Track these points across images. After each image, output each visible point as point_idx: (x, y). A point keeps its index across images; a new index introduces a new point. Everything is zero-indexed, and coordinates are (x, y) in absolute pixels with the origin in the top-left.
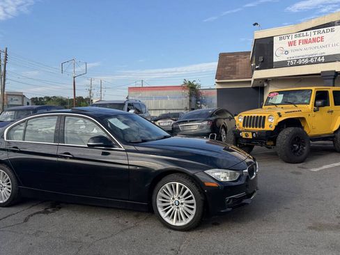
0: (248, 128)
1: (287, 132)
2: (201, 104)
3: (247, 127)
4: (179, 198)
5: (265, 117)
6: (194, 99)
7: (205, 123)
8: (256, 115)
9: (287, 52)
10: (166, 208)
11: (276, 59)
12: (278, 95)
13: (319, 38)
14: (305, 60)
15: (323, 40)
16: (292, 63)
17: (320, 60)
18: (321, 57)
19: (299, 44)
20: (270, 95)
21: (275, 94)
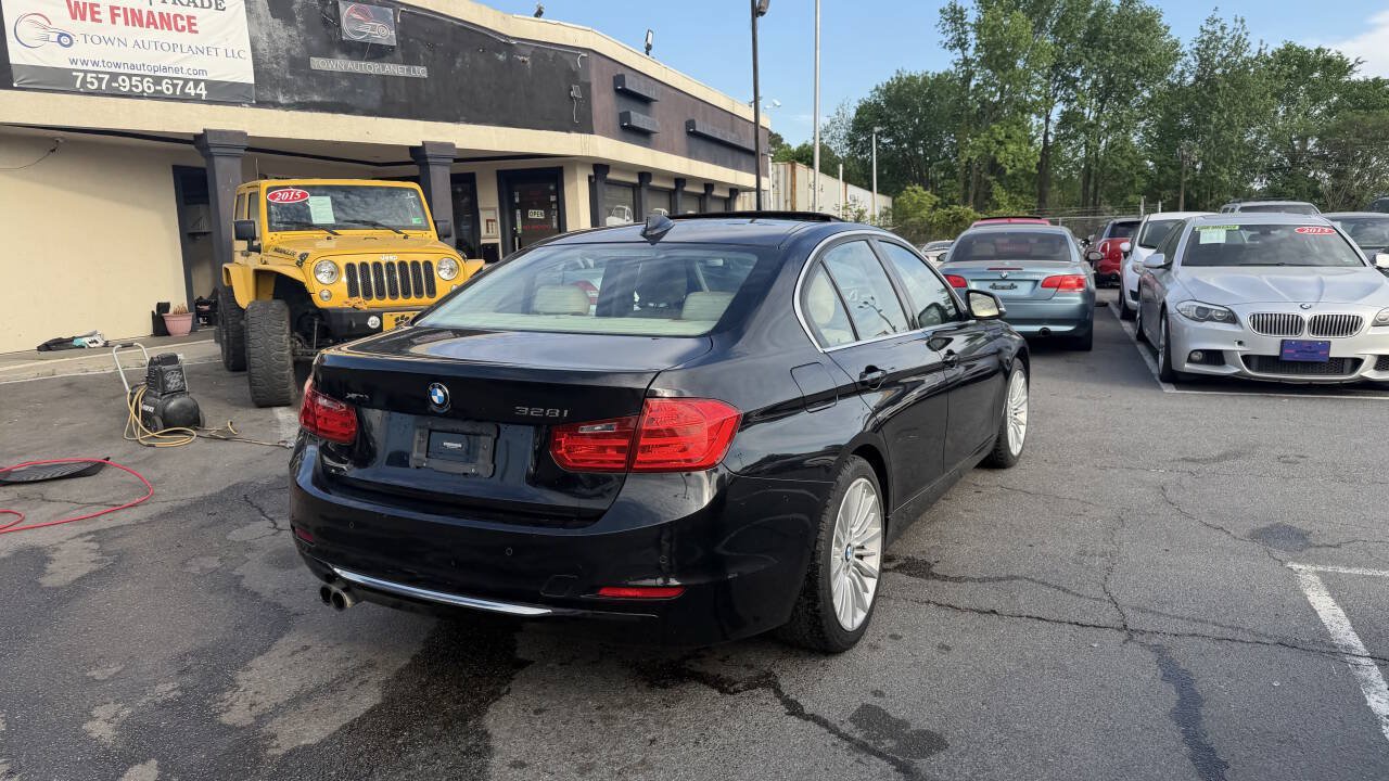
9: (65, 39)
11: (18, 55)
13: (182, 19)
14: (141, 82)
15: (194, 28)
16: (92, 83)
17: (193, 92)
18: (197, 83)
19: (114, 22)
20: (274, 197)
21: (294, 196)
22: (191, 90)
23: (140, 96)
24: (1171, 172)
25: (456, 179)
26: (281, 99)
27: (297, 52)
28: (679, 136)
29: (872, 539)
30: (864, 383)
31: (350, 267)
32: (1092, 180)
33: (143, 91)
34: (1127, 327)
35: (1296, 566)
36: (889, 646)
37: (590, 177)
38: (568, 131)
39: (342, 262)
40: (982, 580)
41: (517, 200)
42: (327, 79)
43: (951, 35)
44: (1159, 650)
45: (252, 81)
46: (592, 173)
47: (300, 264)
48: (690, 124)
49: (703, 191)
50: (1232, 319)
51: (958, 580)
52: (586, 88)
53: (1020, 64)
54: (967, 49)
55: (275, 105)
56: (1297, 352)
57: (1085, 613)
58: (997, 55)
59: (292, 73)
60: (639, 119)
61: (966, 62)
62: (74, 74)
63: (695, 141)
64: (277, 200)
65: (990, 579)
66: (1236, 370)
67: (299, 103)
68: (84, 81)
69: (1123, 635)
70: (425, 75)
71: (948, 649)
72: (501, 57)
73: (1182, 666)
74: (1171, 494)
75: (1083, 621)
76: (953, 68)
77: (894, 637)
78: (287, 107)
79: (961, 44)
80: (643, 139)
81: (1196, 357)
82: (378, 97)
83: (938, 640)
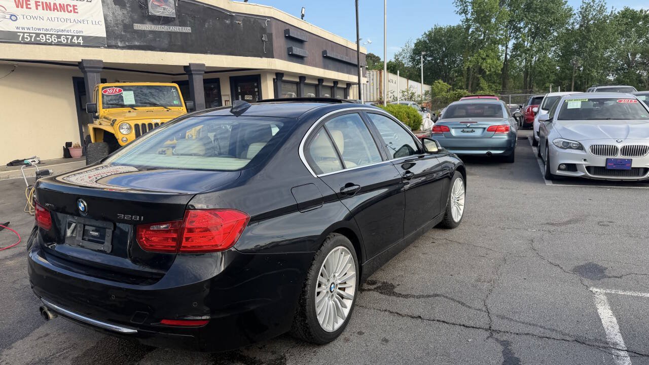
9: (13, 17)
13: (70, 6)
14: (51, 37)
15: (76, 11)
16: (27, 38)
17: (76, 42)
18: (78, 37)
19: (37, 9)
20: (105, 92)
21: (116, 91)
22: (75, 41)
23: (50, 44)
24: (567, 71)
25: (206, 81)
26: (120, 44)
27: (127, 21)
28: (319, 58)
29: (350, 278)
30: (343, 193)
31: (137, 126)
32: (529, 76)
33: (52, 42)
34: (535, 150)
35: (595, 290)
36: (355, 339)
37: (274, 79)
38: (261, 57)
39: (133, 124)
40: (419, 297)
41: (239, 91)
42: (142, 34)
43: (460, 8)
44: (506, 344)
45: (105, 35)
46: (275, 77)
47: (112, 125)
48: (324, 52)
49: (333, 85)
50: (580, 147)
51: (406, 296)
52: (270, 36)
53: (493, 20)
54: (467, 14)
55: (117, 47)
56: (614, 165)
57: (469, 319)
58: (482, 17)
59: (125, 31)
60: (297, 50)
61: (467, 20)
62: (18, 34)
63: (328, 61)
64: (107, 93)
65: (423, 296)
66: (583, 174)
67: (129, 46)
68: (23, 37)
69: (488, 334)
70: (190, 31)
71: (386, 341)
72: (227, 22)
73: (516, 356)
74: (536, 245)
75: (467, 324)
76: (461, 23)
77: (360, 333)
78: (123, 48)
79: (465, 12)
80: (300, 60)
81: (563, 167)
82: (167, 42)
83: (384, 335)
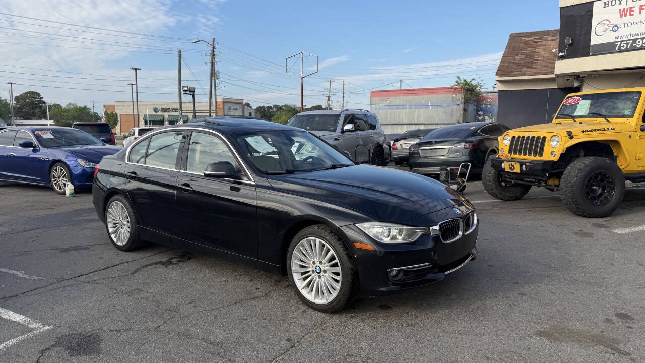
0: (517, 156)
1: (581, 165)
2: (484, 115)
3: (515, 153)
4: (321, 262)
5: (544, 138)
6: (471, 108)
7: (462, 145)
8: (531, 134)
9: (615, 28)
10: (305, 275)
11: (594, 41)
12: (582, 102)
16: (624, 46)
19: (640, 13)
21: (575, 101)
31: (514, 138)
39: (511, 135)
62: (616, 44)
64: (567, 103)
68: (620, 46)
